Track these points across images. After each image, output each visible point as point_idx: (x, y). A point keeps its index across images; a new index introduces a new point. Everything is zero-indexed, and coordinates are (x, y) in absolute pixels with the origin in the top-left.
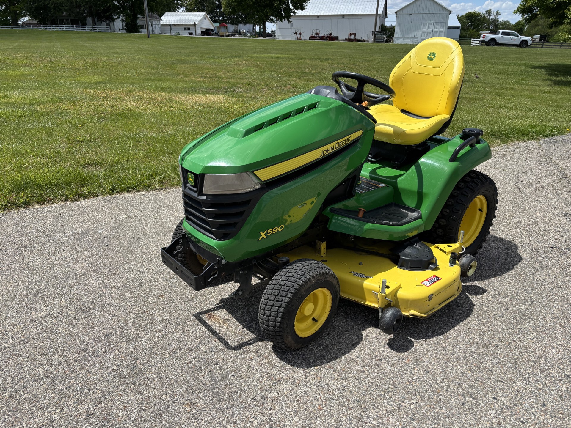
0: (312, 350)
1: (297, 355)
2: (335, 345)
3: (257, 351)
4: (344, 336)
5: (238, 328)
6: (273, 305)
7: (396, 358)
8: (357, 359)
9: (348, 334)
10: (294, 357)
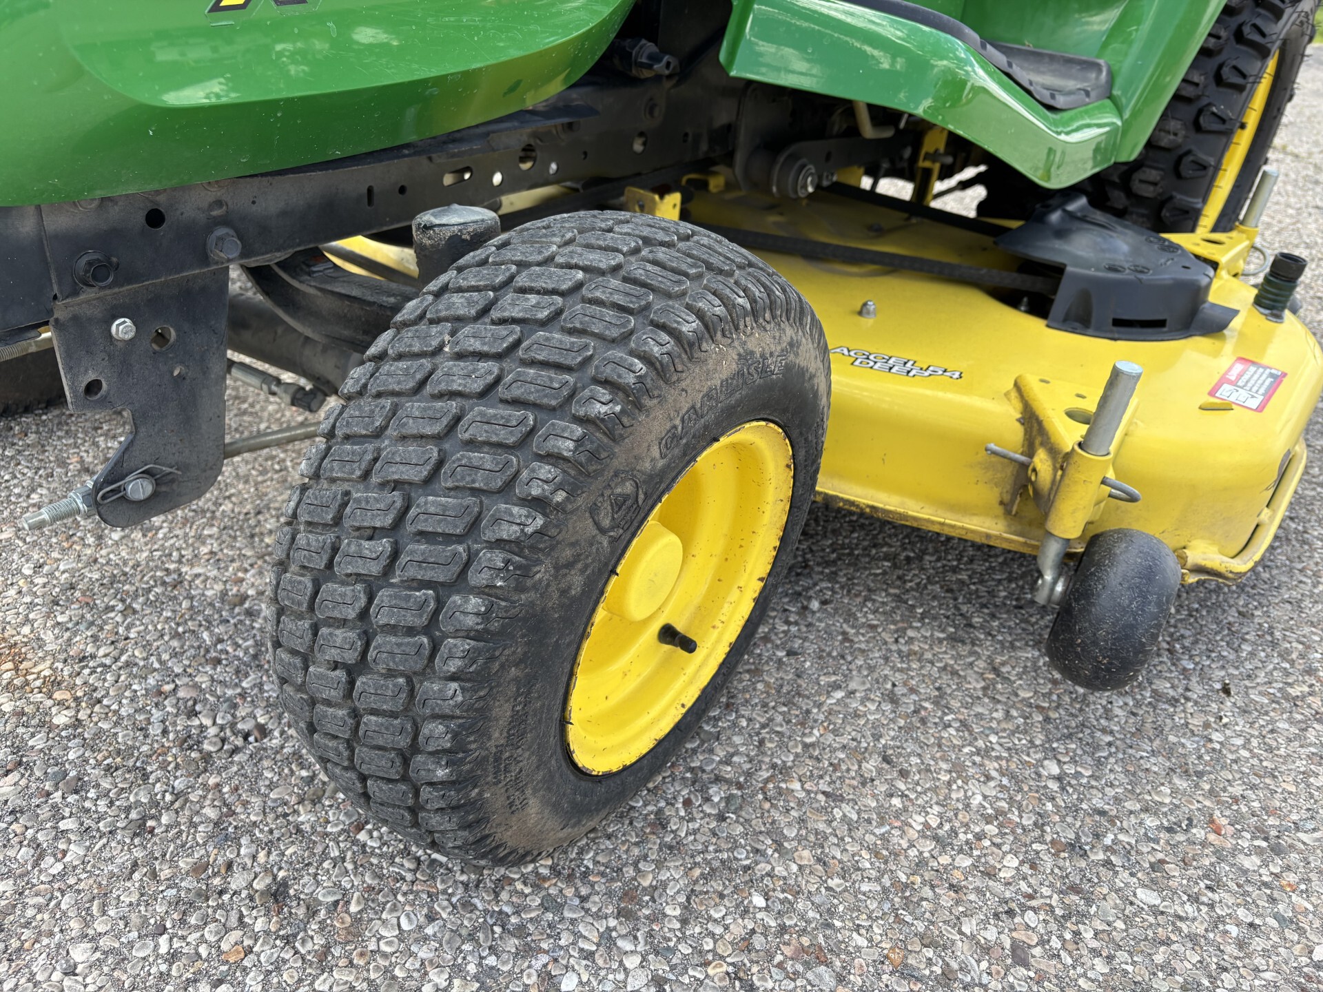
0: (661, 823)
1: (570, 878)
2: (783, 771)
3: (284, 884)
4: (819, 705)
5: (157, 715)
6: (388, 570)
7: (1151, 822)
8: (945, 860)
9: (836, 686)
10: (550, 904)
